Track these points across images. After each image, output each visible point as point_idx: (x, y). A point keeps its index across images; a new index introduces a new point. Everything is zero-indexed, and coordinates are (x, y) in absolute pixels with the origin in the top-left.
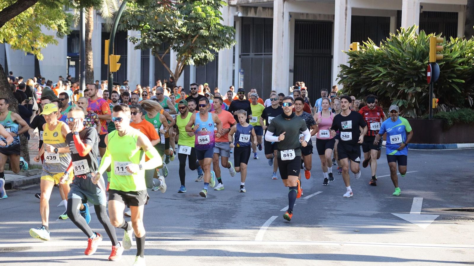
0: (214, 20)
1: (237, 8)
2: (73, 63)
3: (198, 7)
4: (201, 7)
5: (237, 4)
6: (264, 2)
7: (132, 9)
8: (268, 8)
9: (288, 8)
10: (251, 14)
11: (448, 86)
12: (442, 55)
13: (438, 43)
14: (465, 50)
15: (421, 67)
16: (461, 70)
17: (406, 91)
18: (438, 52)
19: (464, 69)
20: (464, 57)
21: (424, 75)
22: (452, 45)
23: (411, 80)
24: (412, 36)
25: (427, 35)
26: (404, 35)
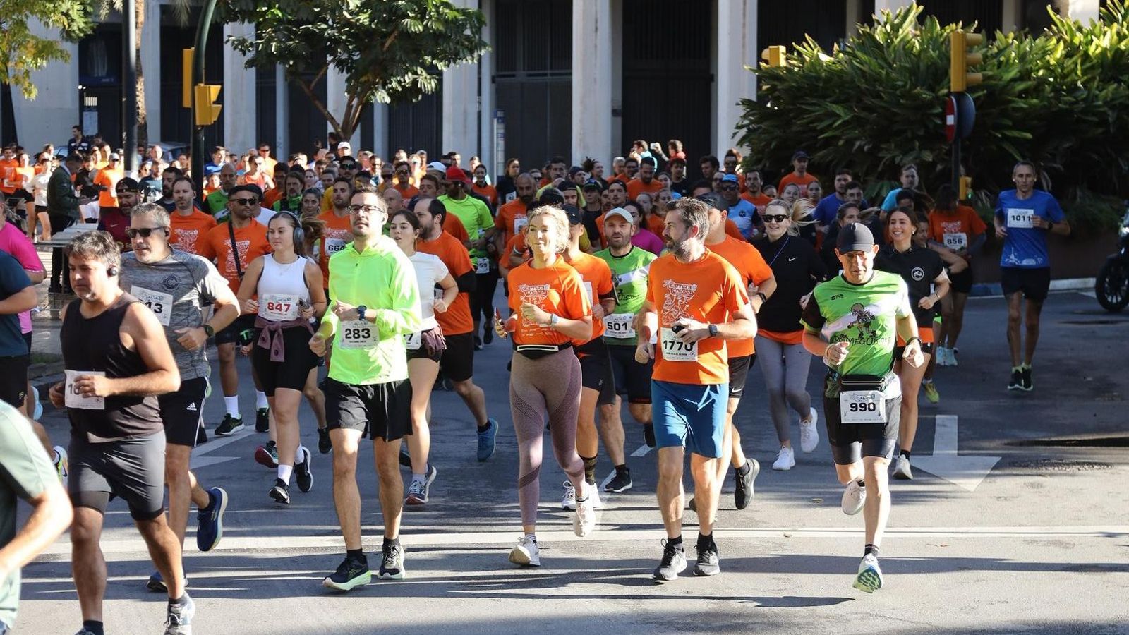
11: (994, 147)
12: (978, 76)
13: (970, 46)
14: (1031, 62)
15: (931, 105)
16: (1022, 108)
17: (897, 160)
18: (970, 66)
19: (1031, 106)
20: (1029, 78)
21: (939, 122)
22: (1000, 51)
23: (909, 134)
24: (908, 29)
25: (943, 26)
26: (888, 28)
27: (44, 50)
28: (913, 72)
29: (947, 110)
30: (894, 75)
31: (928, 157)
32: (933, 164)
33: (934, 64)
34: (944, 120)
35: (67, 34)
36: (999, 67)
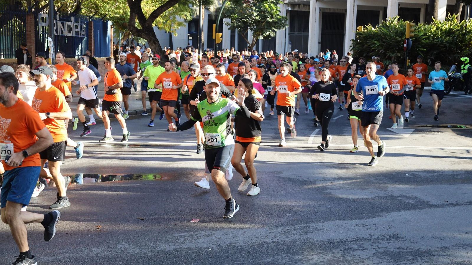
0: (275, 12)
1: (288, 5)
2: (191, 38)
3: (266, 5)
4: (268, 5)
5: (288, 3)
6: (304, 2)
7: (227, 6)
8: (307, 5)
9: (319, 5)
10: (296, 9)
11: (416, 53)
12: (413, 34)
13: (411, 27)
14: (427, 31)
15: (400, 41)
16: (424, 43)
17: (391, 55)
18: (411, 32)
19: (426, 42)
20: (426, 35)
21: (402, 46)
22: (419, 28)
23: (394, 49)
24: (395, 22)
25: (404, 22)
26: (390, 22)
27: (180, 24)
28: (396, 33)
29: (404, 42)
30: (391, 34)
31: (399, 55)
32: (400, 57)
33: (402, 31)
34: (404, 45)
35: (186, 20)
36: (419, 32)
